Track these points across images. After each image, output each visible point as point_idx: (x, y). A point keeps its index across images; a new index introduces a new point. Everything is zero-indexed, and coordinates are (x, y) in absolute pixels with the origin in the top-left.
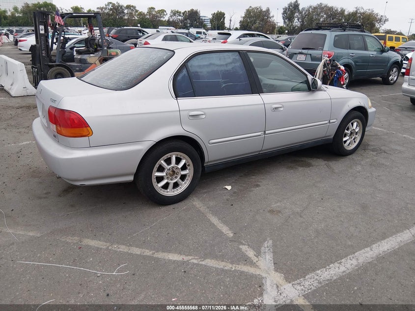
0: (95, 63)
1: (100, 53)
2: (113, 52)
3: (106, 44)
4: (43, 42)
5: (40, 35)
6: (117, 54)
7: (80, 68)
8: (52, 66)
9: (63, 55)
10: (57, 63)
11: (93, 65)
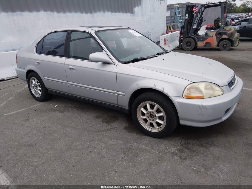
0: (212, 36)
1: (219, 29)
2: (227, 28)
3: (224, 23)
4: (186, 24)
5: (186, 20)
6: (230, 30)
7: (203, 39)
8: (187, 37)
9: (194, 31)
10: (190, 36)
11: (211, 37)
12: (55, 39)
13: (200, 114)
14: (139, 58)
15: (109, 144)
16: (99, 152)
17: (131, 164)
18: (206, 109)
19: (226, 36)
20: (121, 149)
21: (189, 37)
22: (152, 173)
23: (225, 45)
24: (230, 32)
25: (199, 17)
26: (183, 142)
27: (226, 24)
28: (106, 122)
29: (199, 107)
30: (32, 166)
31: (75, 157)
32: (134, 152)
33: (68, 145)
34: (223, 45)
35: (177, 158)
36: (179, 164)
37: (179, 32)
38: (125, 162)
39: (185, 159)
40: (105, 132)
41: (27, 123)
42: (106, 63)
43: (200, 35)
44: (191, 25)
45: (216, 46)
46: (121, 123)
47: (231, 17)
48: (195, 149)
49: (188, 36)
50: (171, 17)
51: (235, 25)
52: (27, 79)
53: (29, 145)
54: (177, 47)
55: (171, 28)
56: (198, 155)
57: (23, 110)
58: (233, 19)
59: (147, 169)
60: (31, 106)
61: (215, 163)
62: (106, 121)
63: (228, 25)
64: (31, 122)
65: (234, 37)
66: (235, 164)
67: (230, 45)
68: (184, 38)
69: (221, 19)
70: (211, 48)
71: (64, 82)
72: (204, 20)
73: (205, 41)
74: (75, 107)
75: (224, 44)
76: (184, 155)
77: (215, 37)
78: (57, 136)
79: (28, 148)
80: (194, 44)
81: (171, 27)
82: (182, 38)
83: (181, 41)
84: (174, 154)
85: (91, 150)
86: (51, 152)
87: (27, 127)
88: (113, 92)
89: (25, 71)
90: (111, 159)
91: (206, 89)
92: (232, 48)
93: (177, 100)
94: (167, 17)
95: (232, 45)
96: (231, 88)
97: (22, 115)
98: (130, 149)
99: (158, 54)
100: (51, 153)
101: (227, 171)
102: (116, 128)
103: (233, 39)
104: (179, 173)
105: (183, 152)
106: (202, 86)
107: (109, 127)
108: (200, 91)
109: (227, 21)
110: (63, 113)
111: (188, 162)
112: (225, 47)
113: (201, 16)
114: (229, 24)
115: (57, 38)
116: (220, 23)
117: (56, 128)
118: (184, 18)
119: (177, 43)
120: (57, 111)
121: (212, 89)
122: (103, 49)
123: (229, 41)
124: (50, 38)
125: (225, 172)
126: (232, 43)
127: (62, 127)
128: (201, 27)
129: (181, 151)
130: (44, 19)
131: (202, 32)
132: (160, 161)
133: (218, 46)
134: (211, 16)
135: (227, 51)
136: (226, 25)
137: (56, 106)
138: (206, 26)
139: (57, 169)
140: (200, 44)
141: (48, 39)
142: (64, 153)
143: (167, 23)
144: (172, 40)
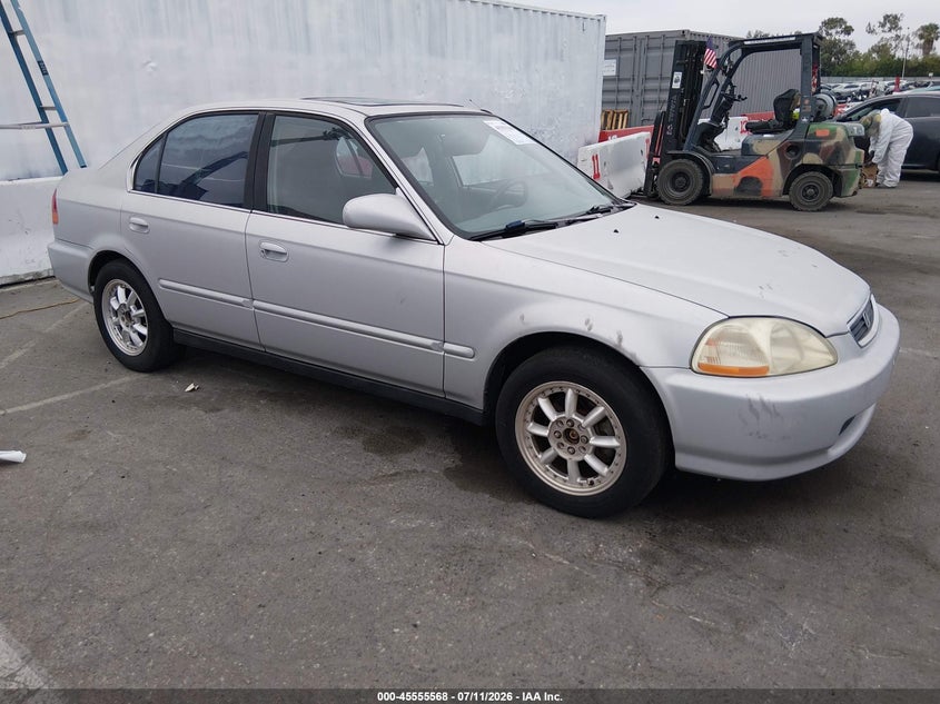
0: (767, 156)
1: (790, 132)
2: (821, 130)
3: (809, 109)
4: (672, 107)
5: (672, 91)
6: (833, 134)
7: (733, 163)
8: (675, 157)
9: (703, 134)
10: (684, 151)
11: (763, 159)
12: (210, 141)
13: (751, 434)
14: (527, 221)
15: (389, 527)
16: (352, 556)
17: (468, 599)
18: (778, 414)
19: (816, 156)
20: (435, 547)
21: (683, 156)
22: (545, 632)
23: (811, 191)
24: (832, 142)
25: (722, 83)
26: (657, 528)
27: (819, 112)
28: (379, 451)
29: (751, 406)
30: (102, 600)
31: (264, 573)
32: (479, 558)
33: (237, 528)
34: (805, 190)
35: (633, 582)
36: (643, 605)
37: (647, 135)
38: (449, 592)
39: (664, 586)
40: (373, 484)
41: (81, 444)
42: (404, 236)
43: (722, 149)
44: (692, 111)
45: (778, 194)
46: (435, 456)
47: (837, 90)
48: (698, 551)
49: (676, 152)
50: (618, 79)
51: (850, 120)
52: (93, 288)
53: (92, 527)
54: (640, 190)
55: (617, 120)
56: (709, 573)
57: (66, 396)
58: (841, 98)
59: (526, 619)
60: (97, 384)
61: (770, 602)
62: (380, 446)
63: (825, 119)
64: (96, 442)
65: (844, 160)
66: (841, 608)
67: (831, 190)
68: (666, 158)
69: (802, 95)
70: (760, 198)
71: (241, 300)
72: (740, 97)
73: (739, 174)
74: (263, 391)
75: (809, 187)
76: (658, 573)
77: (775, 159)
78: (196, 497)
79: (85, 536)
80: (701, 182)
81: (618, 116)
82: (658, 160)
83: (652, 170)
84: (623, 568)
85: (322, 550)
86: (173, 551)
87: (84, 459)
88: (429, 342)
89: (87, 256)
90: (397, 583)
91: (774, 342)
92: (835, 200)
93: (669, 380)
94: (606, 80)
95: (838, 191)
96: (862, 342)
97: (61, 418)
98: (466, 548)
99: (594, 211)
100: (174, 558)
101: (811, 631)
102: (415, 471)
103: (842, 170)
104: (644, 633)
105: (655, 563)
106: (760, 332)
107: (388, 468)
108: (755, 351)
109: (821, 102)
110: (219, 413)
111: (672, 598)
112: (812, 197)
113: (729, 82)
114: (827, 114)
115: (219, 136)
116: (797, 110)
117: (191, 468)
118: (666, 85)
119: (638, 177)
120: (196, 404)
121: (794, 343)
122: (396, 185)
123: (824, 177)
124: (192, 135)
125: (804, 633)
126: (837, 181)
127: (214, 462)
128: (726, 122)
129: (650, 558)
130: (152, 64)
131: (730, 139)
132: (572, 593)
133: (786, 191)
134: (762, 83)
135: (818, 211)
136: (819, 116)
137: (191, 387)
138: (746, 118)
139: (198, 614)
140: (723, 183)
141: (180, 139)
142: (222, 557)
143: (603, 102)
144: (622, 165)
